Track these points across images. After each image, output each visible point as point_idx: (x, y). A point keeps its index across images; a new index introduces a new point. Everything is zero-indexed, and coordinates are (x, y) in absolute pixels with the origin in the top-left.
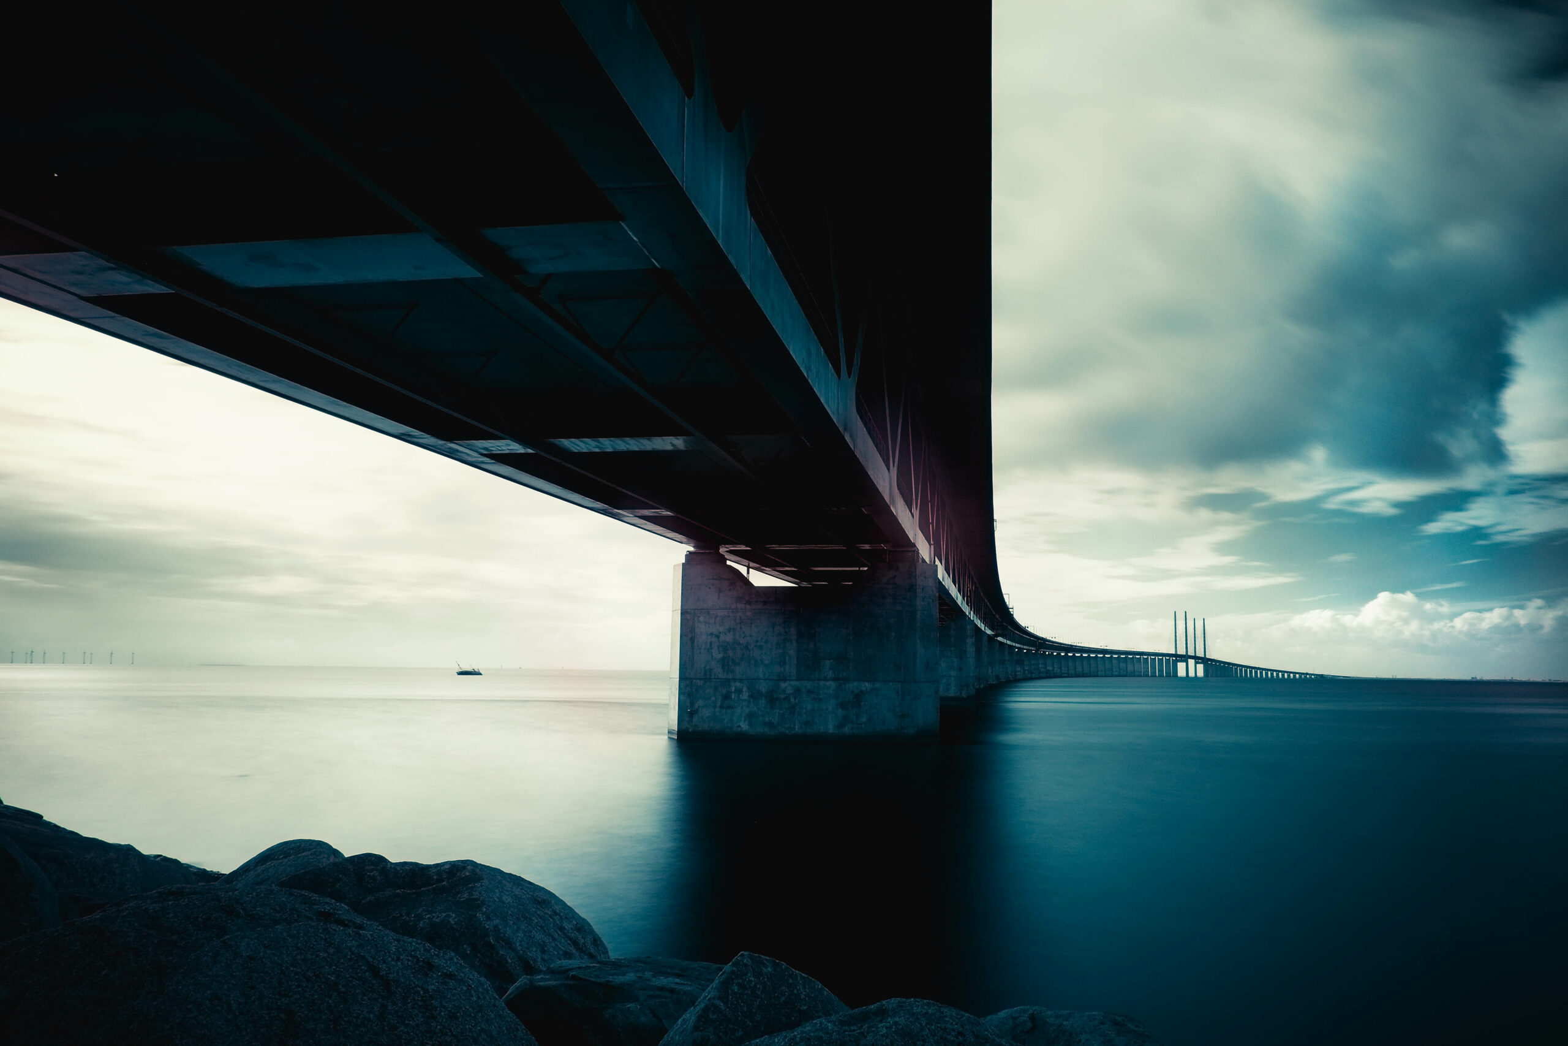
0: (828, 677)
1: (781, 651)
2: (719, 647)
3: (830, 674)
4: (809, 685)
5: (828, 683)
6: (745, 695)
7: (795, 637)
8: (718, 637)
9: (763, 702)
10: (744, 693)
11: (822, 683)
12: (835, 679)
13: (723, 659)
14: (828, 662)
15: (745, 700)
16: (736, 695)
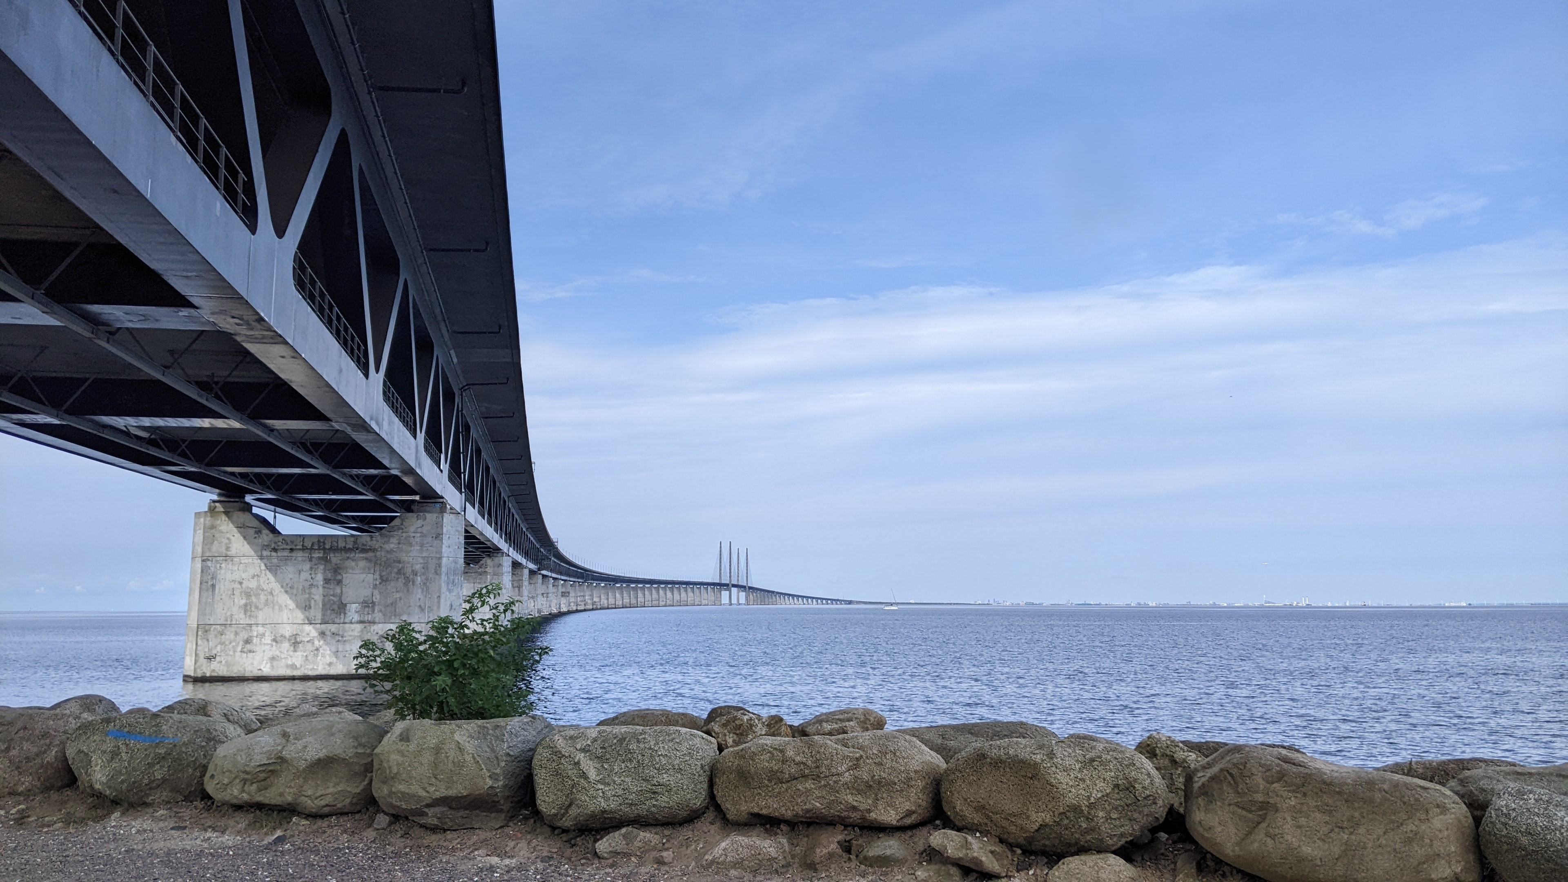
0: (353, 620)
1: (307, 596)
2: (241, 592)
3: (356, 618)
4: (333, 628)
5: (353, 626)
6: (268, 639)
7: (322, 583)
8: (241, 583)
9: (286, 645)
10: (266, 638)
11: (347, 626)
12: (361, 622)
13: (246, 605)
14: (354, 606)
15: (268, 644)
16: (259, 639)
